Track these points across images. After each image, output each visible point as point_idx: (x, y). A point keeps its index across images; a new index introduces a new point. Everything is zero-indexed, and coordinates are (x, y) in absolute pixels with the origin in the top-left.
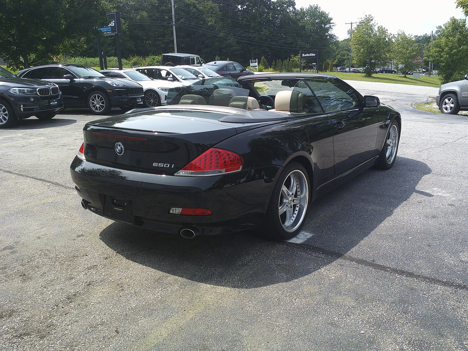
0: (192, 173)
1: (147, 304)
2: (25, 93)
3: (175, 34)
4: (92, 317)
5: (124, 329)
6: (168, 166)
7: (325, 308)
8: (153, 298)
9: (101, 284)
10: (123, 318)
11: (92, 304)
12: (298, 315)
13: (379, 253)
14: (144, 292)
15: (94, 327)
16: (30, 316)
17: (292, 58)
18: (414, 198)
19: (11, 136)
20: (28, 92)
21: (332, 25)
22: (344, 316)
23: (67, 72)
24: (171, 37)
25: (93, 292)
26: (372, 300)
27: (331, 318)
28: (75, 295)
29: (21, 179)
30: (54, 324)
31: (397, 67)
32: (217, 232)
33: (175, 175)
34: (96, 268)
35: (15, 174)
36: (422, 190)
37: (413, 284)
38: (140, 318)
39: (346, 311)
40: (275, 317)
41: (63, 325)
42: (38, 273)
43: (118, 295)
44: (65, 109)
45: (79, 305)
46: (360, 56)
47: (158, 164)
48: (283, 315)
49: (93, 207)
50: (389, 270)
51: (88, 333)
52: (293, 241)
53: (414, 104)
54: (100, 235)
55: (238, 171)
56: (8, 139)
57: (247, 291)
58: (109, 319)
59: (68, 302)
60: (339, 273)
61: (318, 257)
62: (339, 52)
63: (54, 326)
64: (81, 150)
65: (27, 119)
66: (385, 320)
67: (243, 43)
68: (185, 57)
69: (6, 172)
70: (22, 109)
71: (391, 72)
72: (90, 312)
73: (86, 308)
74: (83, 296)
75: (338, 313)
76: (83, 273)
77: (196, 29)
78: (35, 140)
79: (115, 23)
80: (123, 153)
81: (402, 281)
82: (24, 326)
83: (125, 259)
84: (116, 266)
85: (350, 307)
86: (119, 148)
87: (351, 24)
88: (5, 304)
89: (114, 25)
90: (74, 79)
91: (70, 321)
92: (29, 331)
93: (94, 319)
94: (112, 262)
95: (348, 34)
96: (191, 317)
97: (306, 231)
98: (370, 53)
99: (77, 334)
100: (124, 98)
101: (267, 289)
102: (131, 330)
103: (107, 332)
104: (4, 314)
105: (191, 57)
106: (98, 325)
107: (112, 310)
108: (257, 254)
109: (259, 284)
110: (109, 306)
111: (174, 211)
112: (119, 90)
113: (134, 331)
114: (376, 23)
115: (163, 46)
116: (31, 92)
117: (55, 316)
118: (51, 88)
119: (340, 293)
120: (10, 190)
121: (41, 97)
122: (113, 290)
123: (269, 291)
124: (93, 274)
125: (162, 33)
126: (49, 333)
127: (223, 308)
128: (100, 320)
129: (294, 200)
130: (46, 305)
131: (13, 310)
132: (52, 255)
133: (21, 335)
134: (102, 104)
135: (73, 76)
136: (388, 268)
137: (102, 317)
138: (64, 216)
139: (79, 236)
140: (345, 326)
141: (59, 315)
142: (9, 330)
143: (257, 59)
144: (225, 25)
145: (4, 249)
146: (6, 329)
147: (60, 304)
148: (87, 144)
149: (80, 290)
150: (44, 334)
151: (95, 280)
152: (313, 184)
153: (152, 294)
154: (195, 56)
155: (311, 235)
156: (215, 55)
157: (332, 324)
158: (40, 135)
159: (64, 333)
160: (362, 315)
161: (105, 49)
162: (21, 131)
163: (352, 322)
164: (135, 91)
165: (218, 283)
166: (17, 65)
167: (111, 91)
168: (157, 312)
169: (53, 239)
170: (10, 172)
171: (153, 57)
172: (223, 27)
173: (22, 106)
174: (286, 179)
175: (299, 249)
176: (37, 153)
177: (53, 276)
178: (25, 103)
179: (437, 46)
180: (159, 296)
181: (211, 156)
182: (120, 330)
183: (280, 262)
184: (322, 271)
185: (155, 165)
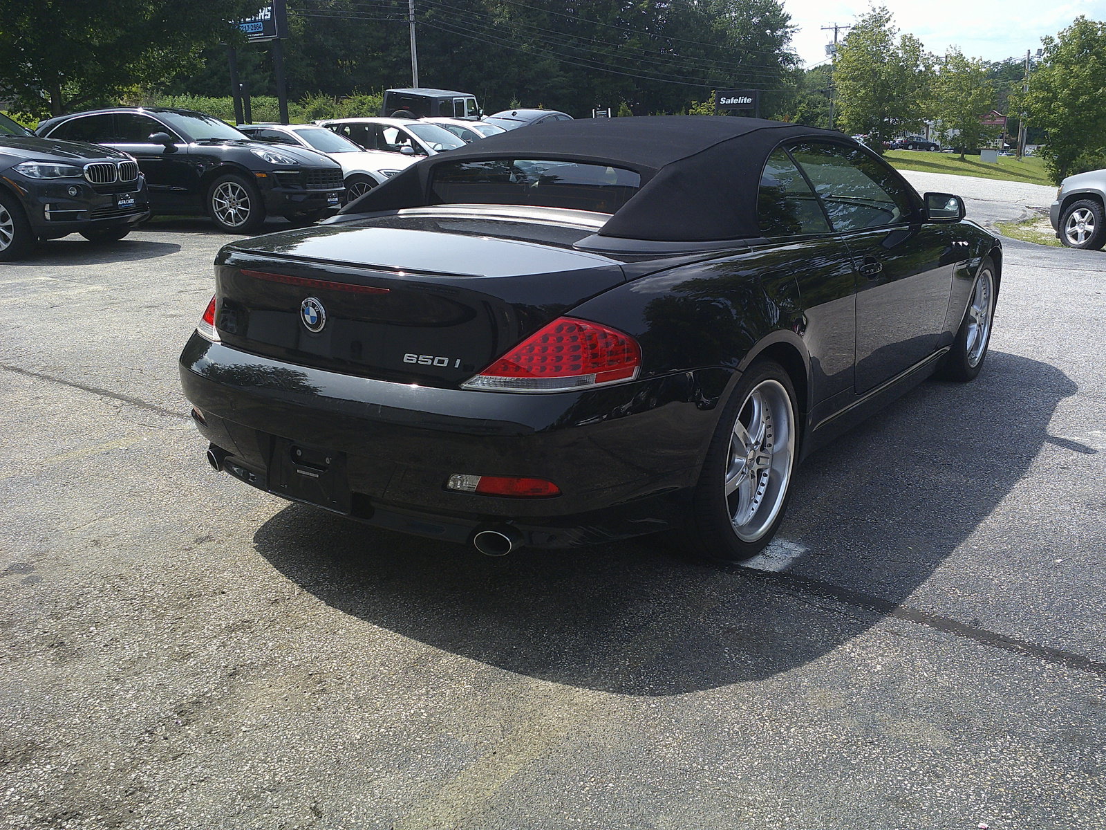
0: (506, 384)
1: (390, 733)
2: (55, 175)
3: (415, 43)
4: (246, 768)
5: (333, 804)
6: (445, 364)
7: (870, 755)
8: (406, 716)
9: (264, 673)
10: (329, 772)
11: (244, 729)
12: (800, 773)
13: (985, 601)
14: (382, 698)
15: (252, 797)
16: (79, 763)
17: (694, 109)
18: (1049, 456)
19: (20, 281)
20: (62, 174)
21: (788, 30)
22: (926, 778)
23: (158, 127)
24: (405, 50)
25: (245, 695)
26: (995, 733)
27: (891, 784)
28: (197, 702)
29: (46, 389)
30: (145, 786)
31: (943, 136)
32: (570, 541)
33: (463, 388)
34: (250, 628)
35: (32, 375)
36: (1063, 437)
37: (1091, 687)
38: (376, 774)
39: (928, 764)
40: (740, 777)
41: (170, 790)
42: (98, 638)
43: (313, 704)
44: (152, 216)
45: (210, 733)
46: (856, 106)
47: (418, 358)
48: (762, 774)
49: (237, 466)
50: (1020, 647)
51: (238, 813)
52: (757, 565)
53: (992, 222)
54: (255, 539)
55: (627, 379)
56: (13, 286)
57: (654, 702)
58: (291, 774)
59: (180, 722)
60: (892, 655)
61: (829, 610)
62: (804, 97)
63: (146, 792)
64: (208, 317)
65: (60, 239)
66: (1039, 790)
67: (577, 69)
68: (441, 98)
69: (9, 369)
70: (48, 216)
71: (926, 146)
72: (239, 754)
73: (228, 741)
74: (219, 707)
75: (909, 769)
76: (215, 641)
77: (465, 32)
78: (81, 290)
79: (272, 12)
80: (322, 327)
81: (1061, 679)
82: (64, 790)
83: (324, 605)
84: (302, 622)
85: (938, 751)
86: (313, 312)
87: (836, 29)
88: (11, 727)
89: (269, 17)
90: (176, 145)
91: (187, 777)
92: (78, 804)
93: (252, 774)
94: (291, 612)
95: (828, 53)
96: (512, 772)
97: (785, 537)
98: (881, 100)
99: (209, 817)
100: (295, 194)
101: (709, 698)
102: (354, 807)
103: (289, 812)
104: (9, 753)
105: (454, 99)
106: (264, 792)
107: (300, 749)
108: (669, 599)
109: (685, 684)
110: (289, 736)
111: (460, 482)
112: (283, 172)
113: (363, 811)
114: (896, 28)
115: (385, 72)
116: (70, 172)
117: (145, 763)
118: (119, 164)
119: (905, 711)
120: (20, 416)
121: (95, 186)
122: (297, 689)
123: (713, 702)
124: (244, 644)
125: (383, 41)
126: (131, 812)
127: (596, 750)
128: (267, 778)
129: (759, 457)
130: (122, 731)
131: (33, 743)
132: (132, 591)
133: (56, 817)
134: (242, 206)
135: (172, 137)
136: (1018, 642)
137: (272, 768)
138: (161, 487)
139: (200, 541)
140: (932, 805)
141: (155, 759)
142: (22, 801)
143: (609, 109)
144: (533, 25)
145: (7, 572)
146: (14, 799)
147: (159, 729)
148: (225, 301)
149: (210, 690)
150: (118, 816)
151: (249, 662)
152: (805, 416)
153: (404, 705)
154: (464, 97)
155: (802, 550)
156: (510, 98)
157: (896, 800)
158: (92, 279)
159: (172, 812)
160: (972, 774)
161: (246, 78)
162: (45, 268)
163: (950, 794)
164: (324, 175)
165: (574, 679)
166: (35, 108)
167: (264, 176)
168: (420, 756)
169: (135, 547)
170: (20, 371)
171: (360, 98)
172: (530, 29)
173: (47, 208)
174: (745, 402)
175: (777, 588)
176: (86, 322)
177: (137, 649)
178: (55, 200)
179: (1042, 87)
180: (423, 711)
181: (560, 339)
182: (324, 807)
183: (732, 623)
184: (848, 650)
185: (408, 359)
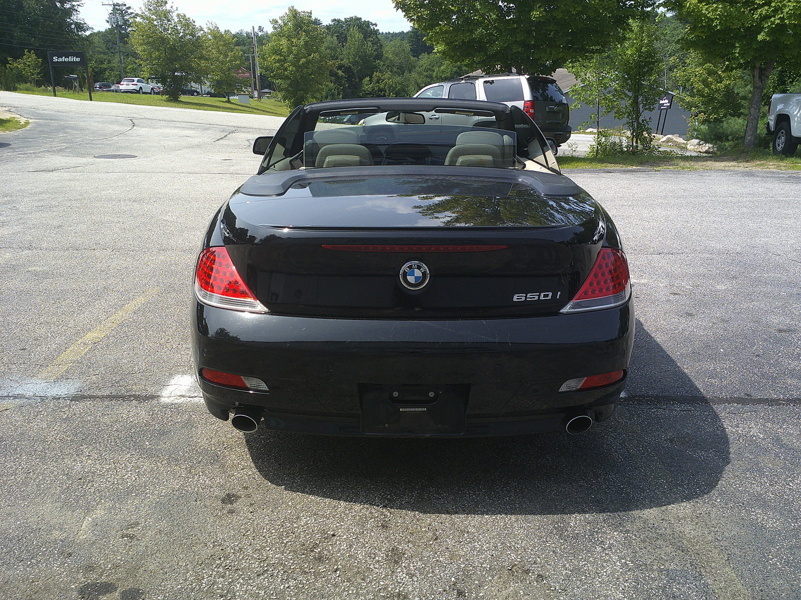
6: (549, 297)
46: (154, 65)
47: (526, 297)
80: (425, 284)
86: (418, 273)
98: (171, 60)
114: (174, 9)
179: (276, 52)
185: (517, 299)
